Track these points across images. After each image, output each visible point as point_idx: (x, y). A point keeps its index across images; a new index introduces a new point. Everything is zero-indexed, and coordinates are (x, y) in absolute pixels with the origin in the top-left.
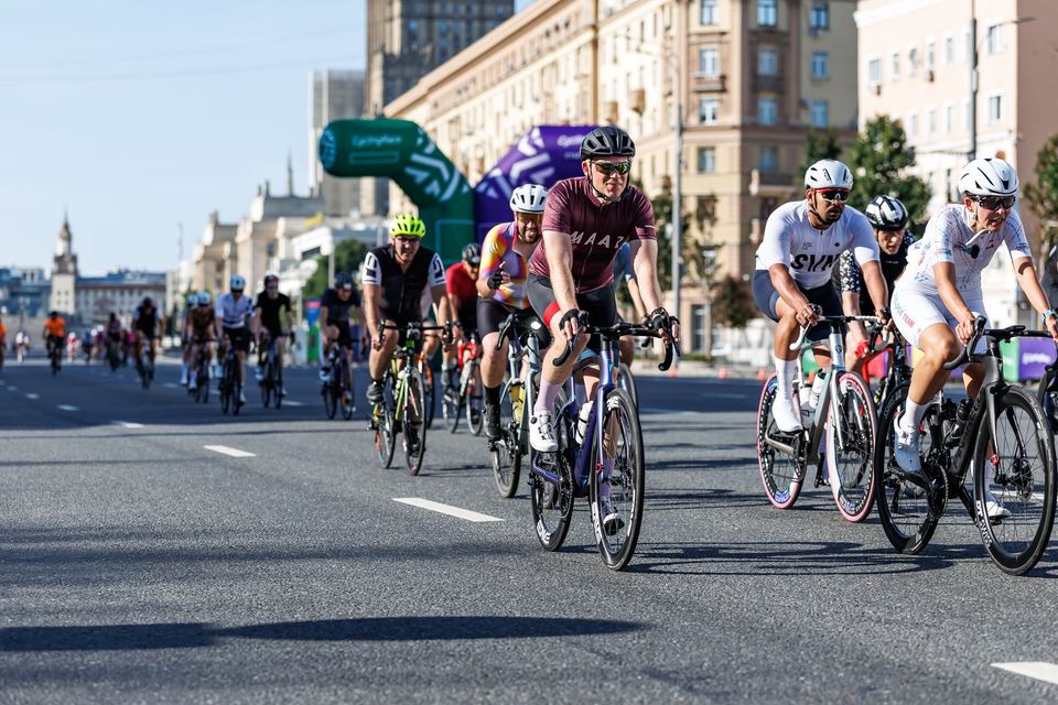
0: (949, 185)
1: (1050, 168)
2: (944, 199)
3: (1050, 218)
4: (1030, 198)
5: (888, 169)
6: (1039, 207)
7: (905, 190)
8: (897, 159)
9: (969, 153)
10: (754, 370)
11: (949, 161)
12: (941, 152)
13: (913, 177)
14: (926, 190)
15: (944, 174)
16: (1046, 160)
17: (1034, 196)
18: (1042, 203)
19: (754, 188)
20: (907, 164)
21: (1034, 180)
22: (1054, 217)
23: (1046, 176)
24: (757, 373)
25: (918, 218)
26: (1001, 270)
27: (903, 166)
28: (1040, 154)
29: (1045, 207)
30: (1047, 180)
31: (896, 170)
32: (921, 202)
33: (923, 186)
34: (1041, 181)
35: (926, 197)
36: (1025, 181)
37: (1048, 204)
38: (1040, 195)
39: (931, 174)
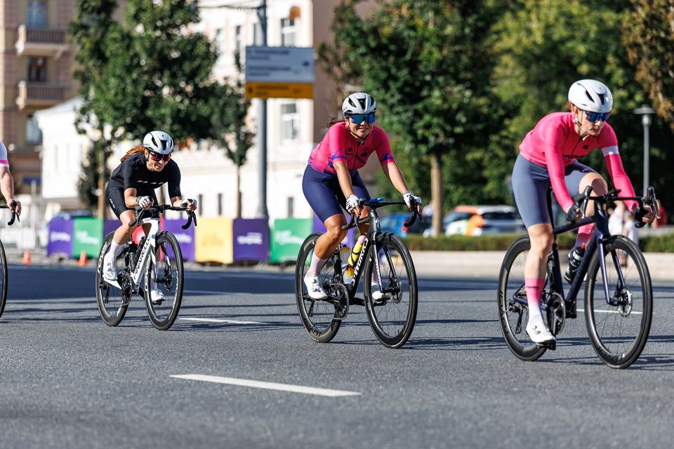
0: (238, 43)
1: (348, 26)
2: (232, 60)
3: (348, 82)
4: (326, 60)
5: (169, 26)
6: (336, 70)
7: (189, 48)
8: (180, 15)
9: (259, 8)
10: (19, 252)
11: (239, 17)
12: (228, 7)
13: (198, 33)
14: (212, 49)
15: (232, 32)
16: (343, 16)
17: (330, 56)
18: (339, 65)
19: (21, 46)
20: (191, 21)
21: (330, 39)
22: (352, 81)
23: (343, 35)
24: (22, 256)
25: (202, 80)
26: (296, 140)
27: (185, 22)
28: (336, 10)
29: (342, 70)
30: (344, 39)
31: (178, 27)
32: (206, 62)
33: (208, 45)
34: (337, 41)
35: (212, 57)
36: (321, 41)
37: (345, 66)
38: (336, 57)
39: (218, 31)
